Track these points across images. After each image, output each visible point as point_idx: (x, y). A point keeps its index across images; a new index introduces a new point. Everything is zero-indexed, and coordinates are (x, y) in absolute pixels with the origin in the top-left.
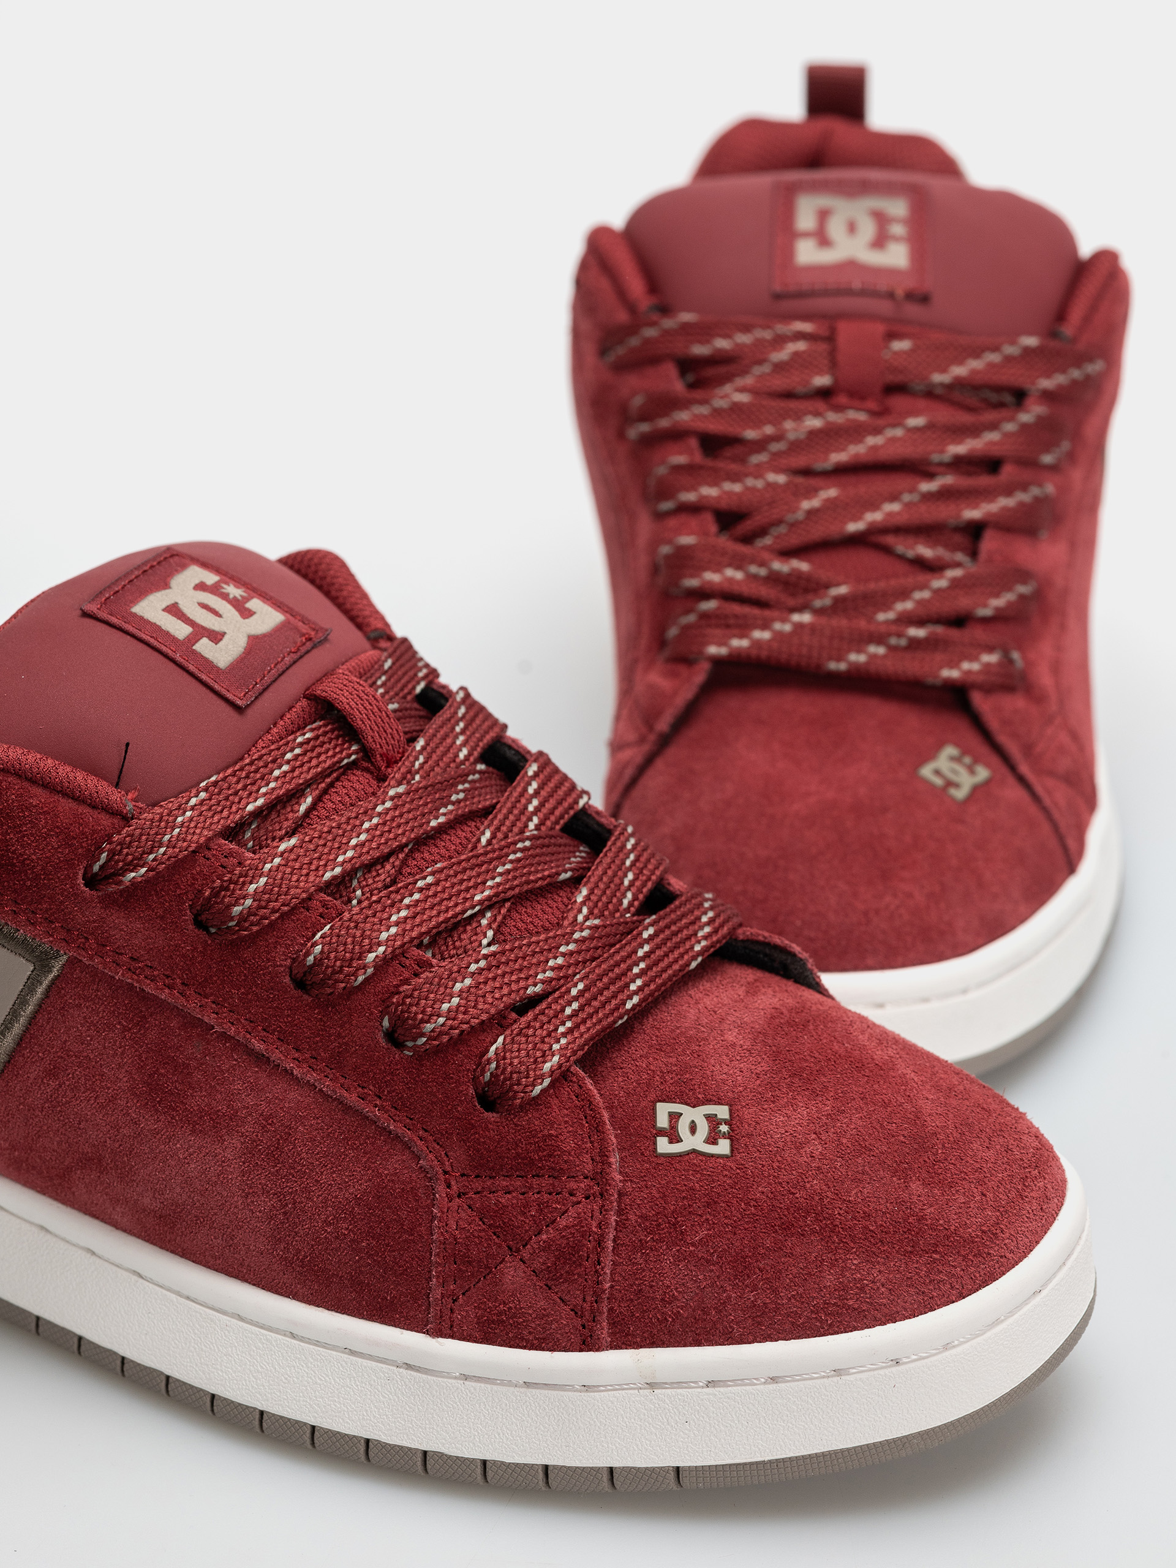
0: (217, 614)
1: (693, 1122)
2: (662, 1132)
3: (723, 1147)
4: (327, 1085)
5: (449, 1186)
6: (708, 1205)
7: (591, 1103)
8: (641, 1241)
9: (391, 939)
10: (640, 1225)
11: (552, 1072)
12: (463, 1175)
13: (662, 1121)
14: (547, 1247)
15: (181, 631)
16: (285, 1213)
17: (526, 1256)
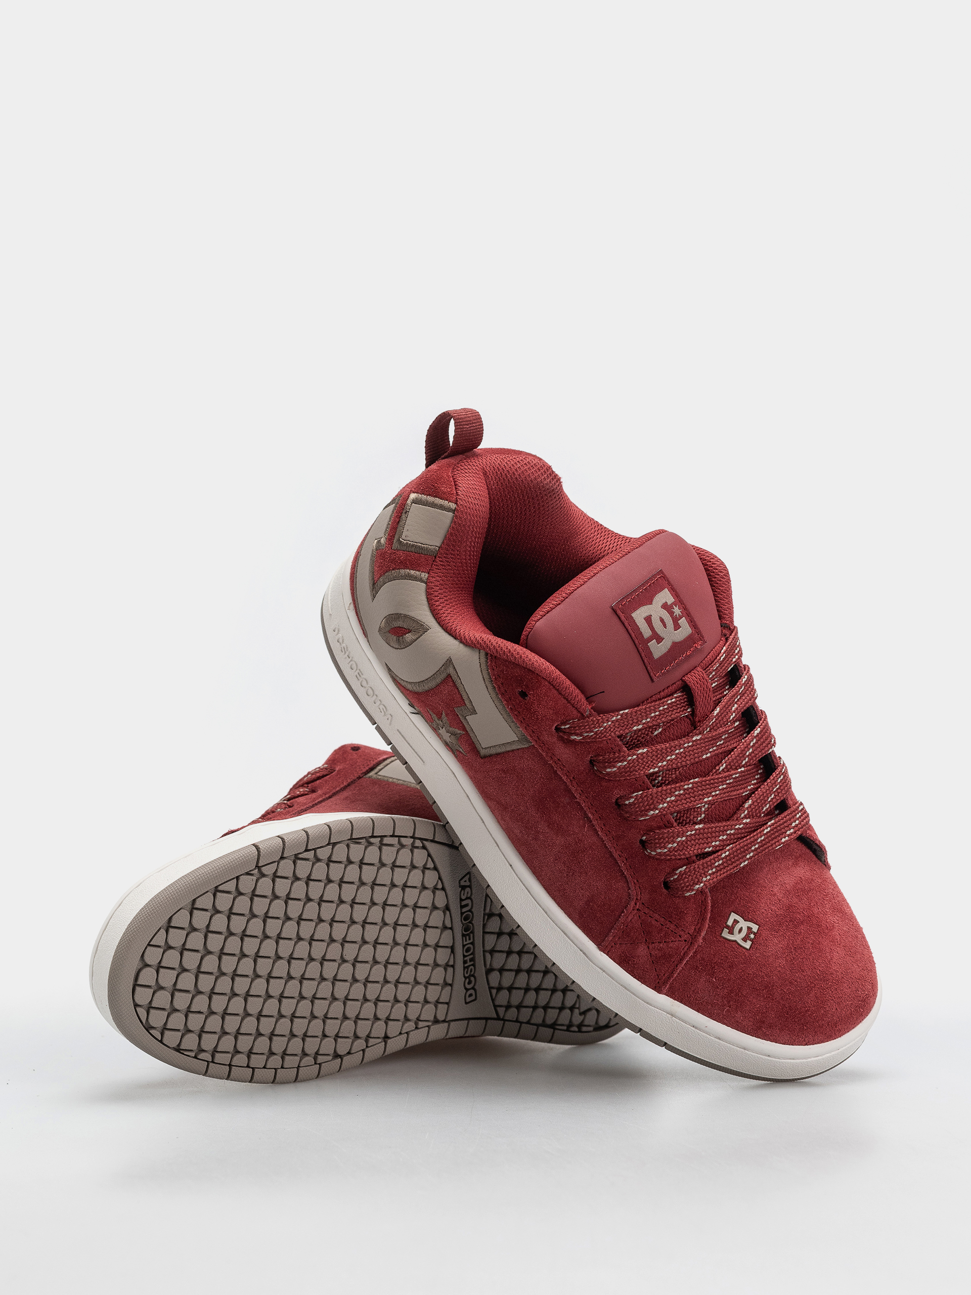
0: (665, 626)
1: (742, 927)
2: (727, 927)
3: (748, 945)
4: (609, 845)
5: (636, 904)
6: (730, 967)
7: (706, 908)
8: (697, 966)
9: (663, 808)
10: (700, 961)
11: (698, 890)
12: (643, 904)
13: (730, 923)
14: (660, 950)
15: (646, 632)
16: (567, 875)
17: (651, 947)
